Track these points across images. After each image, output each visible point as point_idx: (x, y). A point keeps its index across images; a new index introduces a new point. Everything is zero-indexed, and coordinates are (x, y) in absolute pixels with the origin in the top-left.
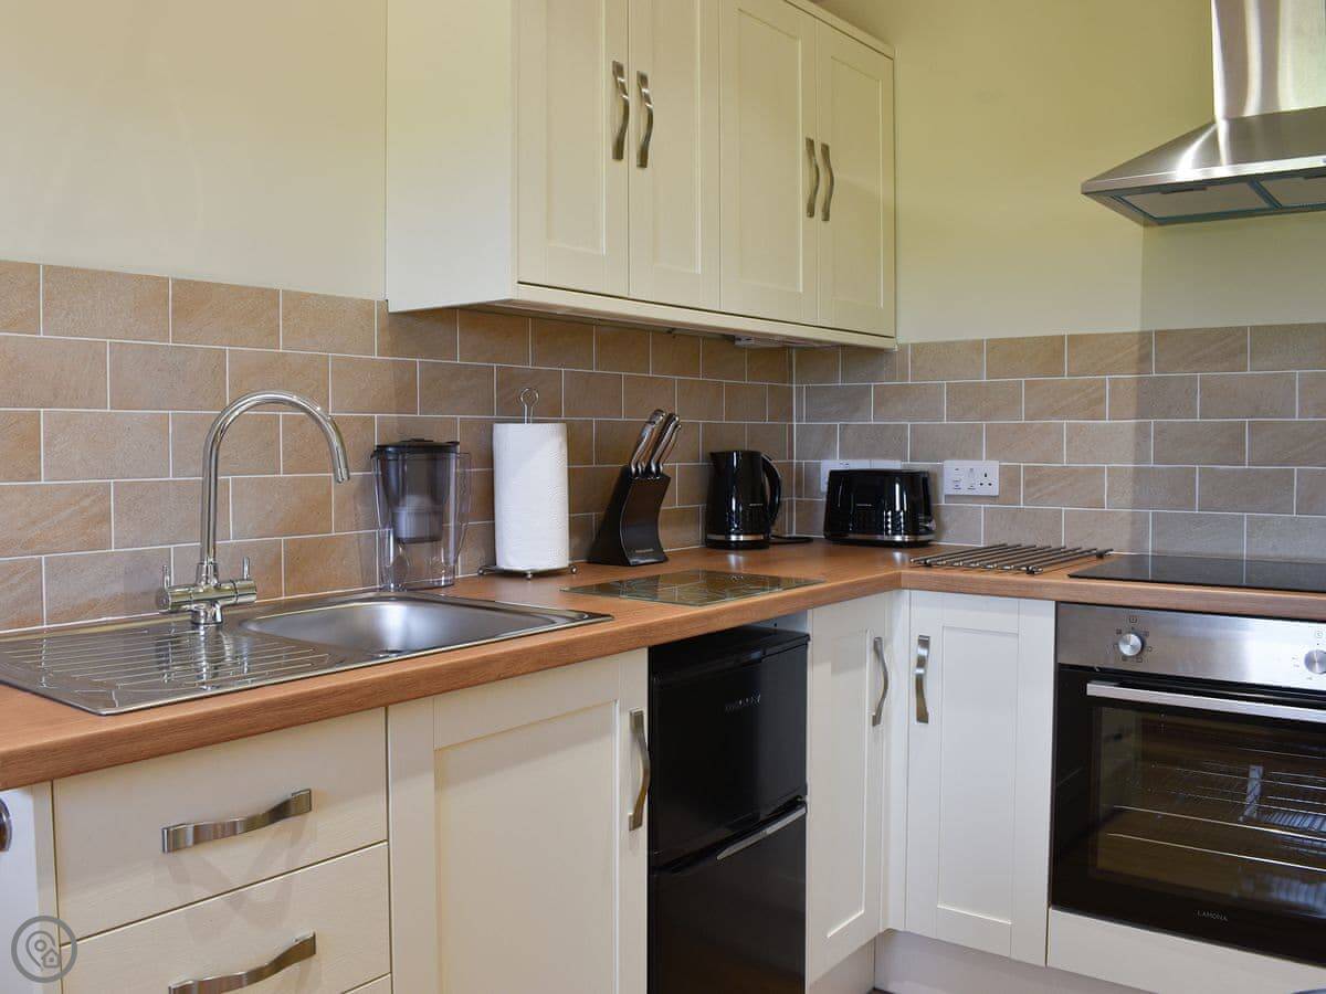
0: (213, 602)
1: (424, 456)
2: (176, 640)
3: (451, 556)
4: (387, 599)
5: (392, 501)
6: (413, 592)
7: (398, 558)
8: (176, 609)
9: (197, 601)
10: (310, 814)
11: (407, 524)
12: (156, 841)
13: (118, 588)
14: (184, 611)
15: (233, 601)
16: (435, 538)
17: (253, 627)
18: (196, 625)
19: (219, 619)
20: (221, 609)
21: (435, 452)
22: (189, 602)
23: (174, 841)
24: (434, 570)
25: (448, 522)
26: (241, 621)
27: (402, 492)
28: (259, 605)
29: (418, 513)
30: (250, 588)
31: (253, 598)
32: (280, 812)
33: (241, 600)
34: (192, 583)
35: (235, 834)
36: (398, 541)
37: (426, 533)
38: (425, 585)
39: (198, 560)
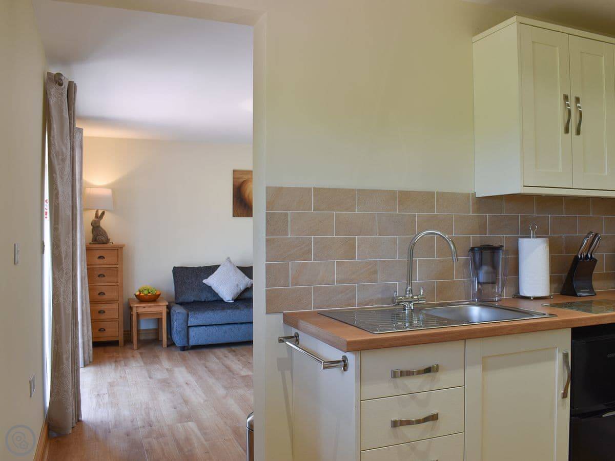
0: (410, 302)
1: (489, 251)
2: (398, 314)
3: (500, 290)
4: (474, 305)
5: (477, 268)
6: (484, 303)
7: (479, 289)
8: (398, 304)
9: (405, 302)
10: (438, 373)
11: (482, 277)
12: (389, 374)
13: (380, 296)
14: (401, 305)
15: (417, 302)
16: (493, 283)
17: (424, 312)
18: (405, 310)
19: (412, 308)
20: (413, 305)
21: (494, 250)
22: (402, 302)
23: (394, 375)
24: (494, 295)
25: (499, 276)
26: (420, 310)
27: (481, 265)
28: (426, 304)
29: (487, 273)
30: (423, 298)
31: (424, 302)
32: (428, 370)
33: (420, 302)
34: (404, 295)
35: (413, 375)
36: (479, 283)
37: (490, 281)
38: (489, 300)
39: (405, 288)
